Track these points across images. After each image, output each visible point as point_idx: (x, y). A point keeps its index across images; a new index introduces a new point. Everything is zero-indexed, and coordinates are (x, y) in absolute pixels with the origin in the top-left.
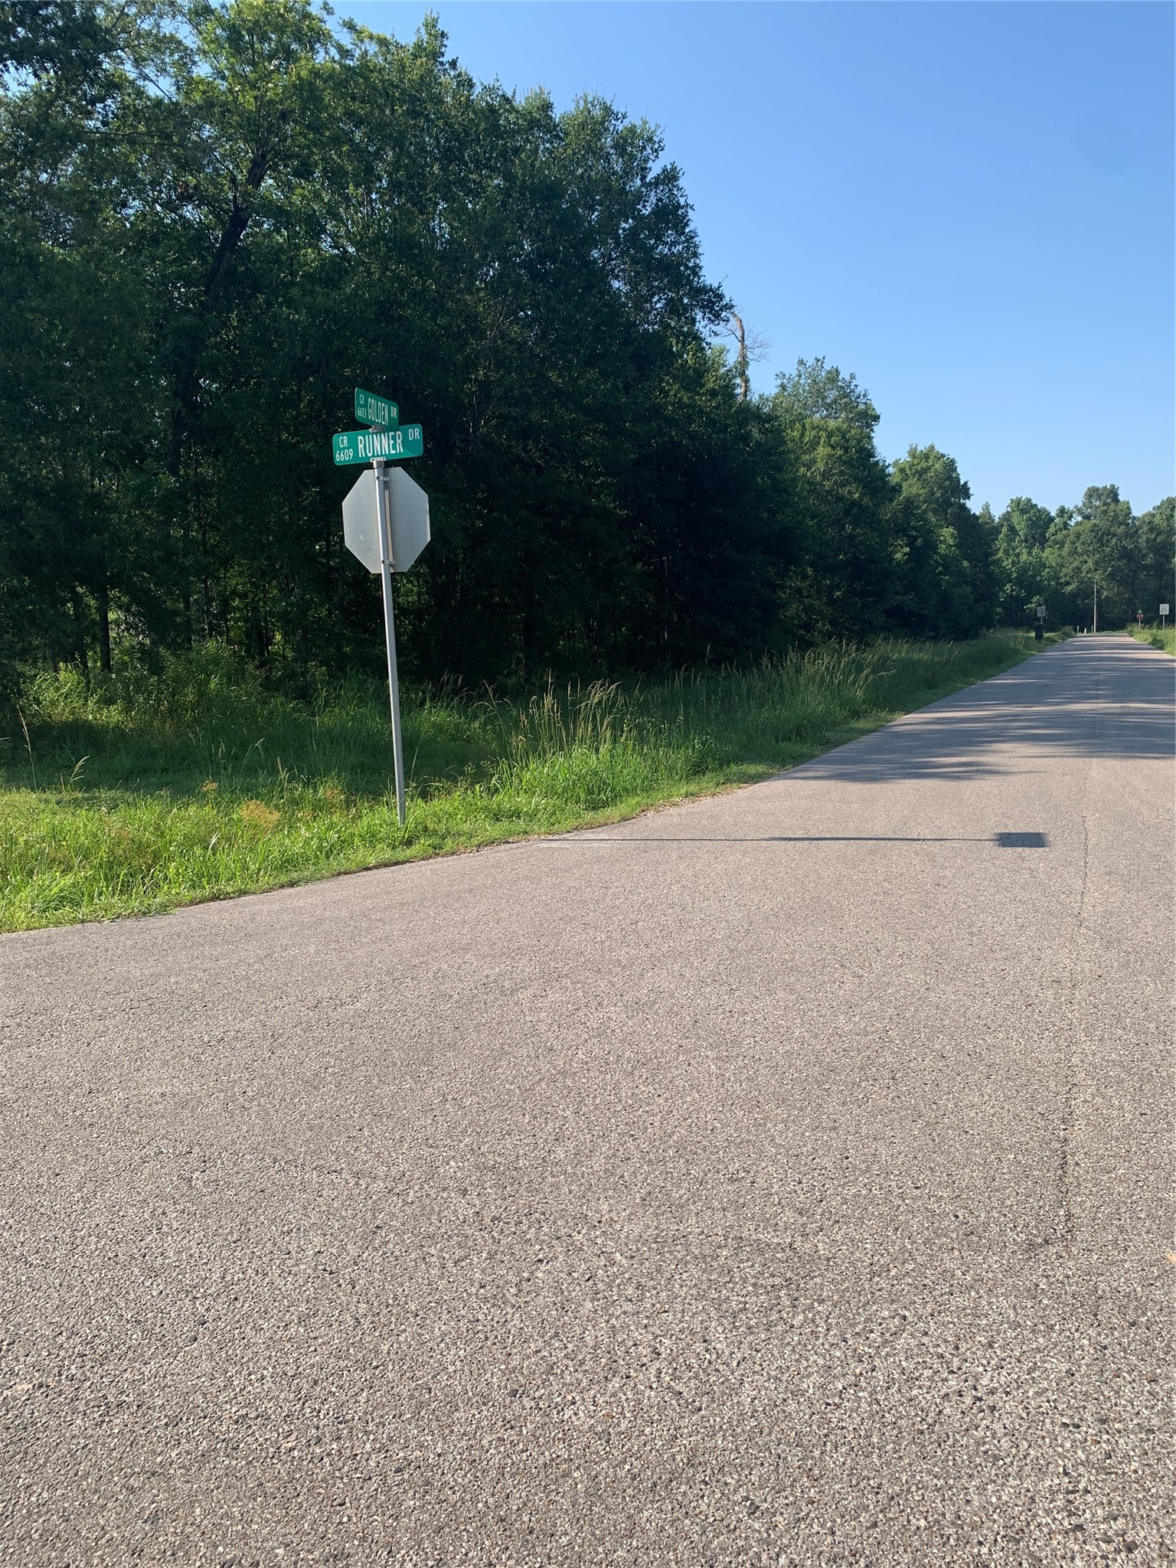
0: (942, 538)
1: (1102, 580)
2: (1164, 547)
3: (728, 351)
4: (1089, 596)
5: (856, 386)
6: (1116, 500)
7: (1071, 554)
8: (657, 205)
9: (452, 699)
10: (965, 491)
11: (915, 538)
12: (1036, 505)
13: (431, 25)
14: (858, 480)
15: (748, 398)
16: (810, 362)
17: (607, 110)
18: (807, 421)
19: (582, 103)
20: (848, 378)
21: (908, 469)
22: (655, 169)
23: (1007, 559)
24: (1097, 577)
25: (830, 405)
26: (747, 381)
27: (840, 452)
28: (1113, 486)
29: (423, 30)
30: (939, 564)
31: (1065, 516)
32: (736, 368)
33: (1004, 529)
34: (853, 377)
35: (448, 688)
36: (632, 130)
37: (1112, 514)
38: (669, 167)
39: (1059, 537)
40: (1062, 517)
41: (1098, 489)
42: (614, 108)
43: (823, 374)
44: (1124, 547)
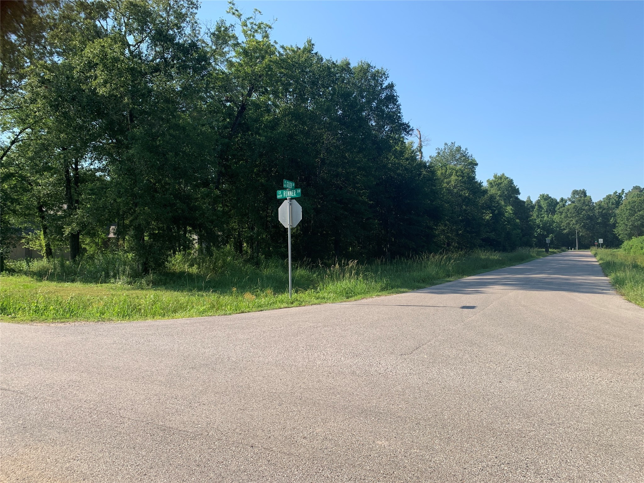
0: (507, 210)
1: (579, 228)
2: (606, 215)
3: (414, 143)
4: (574, 234)
5: (468, 153)
6: (585, 196)
7: (565, 217)
8: (386, 95)
9: (307, 267)
10: (517, 192)
11: (495, 210)
12: (551, 197)
13: (309, 41)
14: (468, 189)
15: (422, 159)
16: (449, 144)
17: (369, 66)
18: (448, 166)
19: (360, 63)
20: (464, 150)
21: (493, 183)
22: (386, 84)
23: (538, 219)
24: (577, 227)
25: (457, 160)
26: (422, 153)
27: (460, 178)
28: (584, 190)
29: (306, 43)
30: (506, 221)
31: (564, 201)
32: (417, 149)
33: (536, 207)
34: (466, 149)
35: (306, 263)
36: (378, 72)
37: (583, 201)
38: (390, 83)
39: (561, 210)
40: (562, 202)
41: (577, 191)
42: (371, 65)
43: (455, 148)
44: (588, 215)
